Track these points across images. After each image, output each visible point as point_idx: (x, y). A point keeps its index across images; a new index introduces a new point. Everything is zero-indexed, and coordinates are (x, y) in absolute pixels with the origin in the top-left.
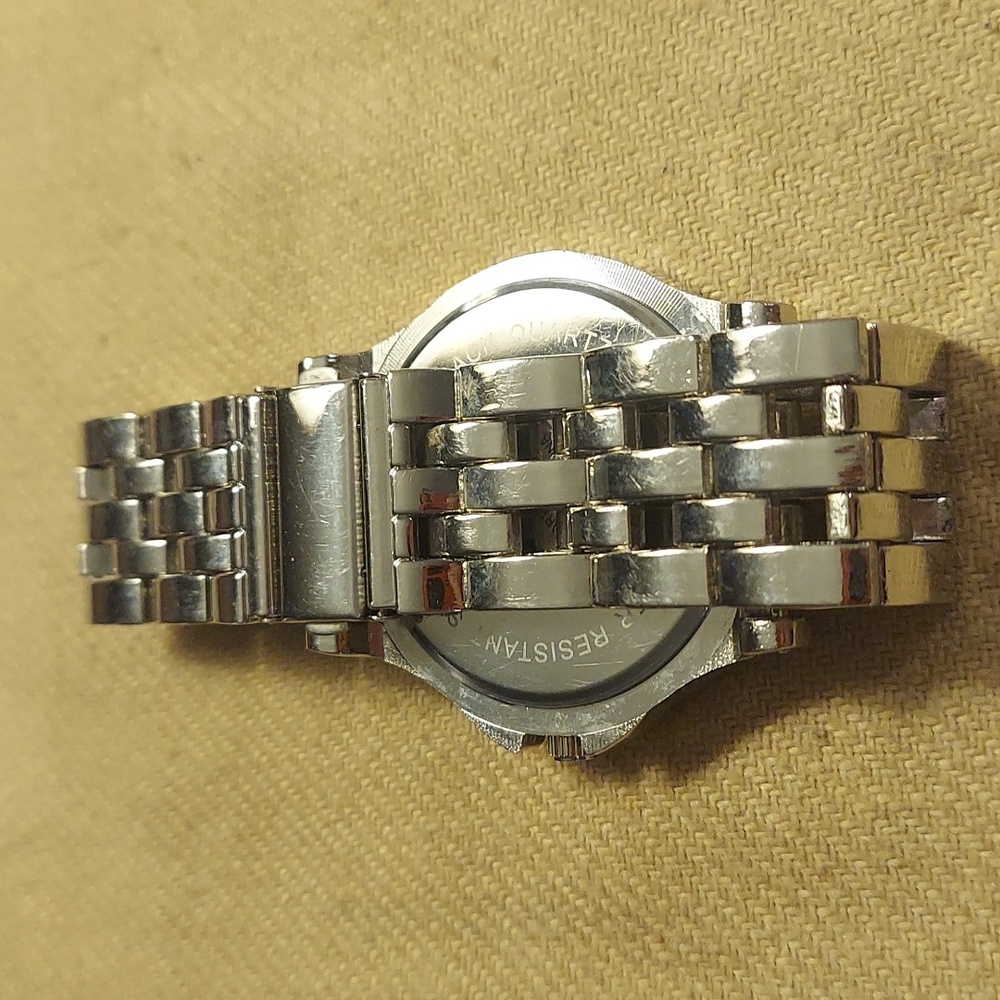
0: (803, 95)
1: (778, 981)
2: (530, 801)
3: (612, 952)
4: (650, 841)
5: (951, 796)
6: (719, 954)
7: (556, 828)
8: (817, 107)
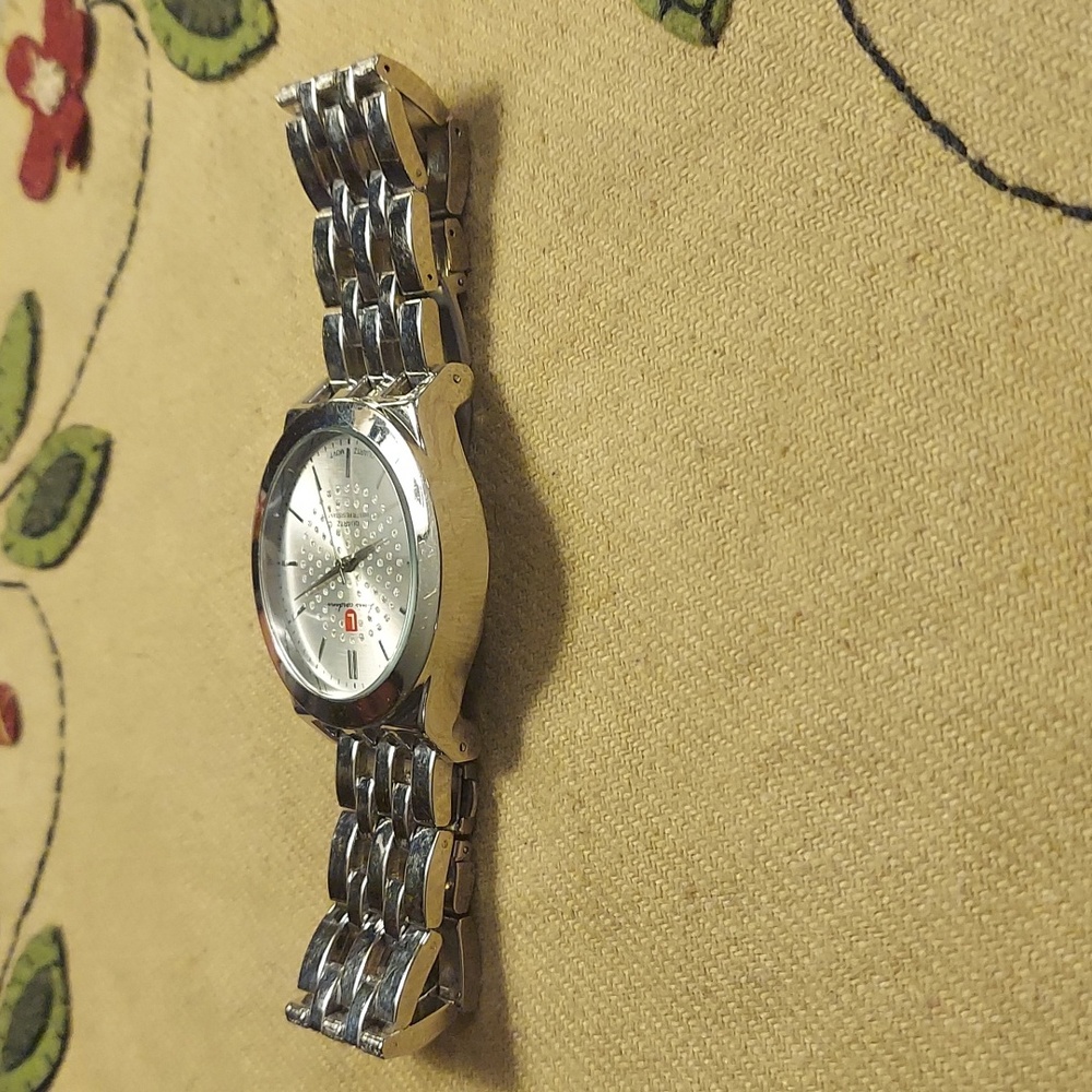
0: (622, 411)
1: (690, 1079)
2: (536, 951)
3: (592, 1067)
4: (609, 973)
5: (770, 924)
6: (655, 1060)
7: (552, 970)
8: (630, 419)
